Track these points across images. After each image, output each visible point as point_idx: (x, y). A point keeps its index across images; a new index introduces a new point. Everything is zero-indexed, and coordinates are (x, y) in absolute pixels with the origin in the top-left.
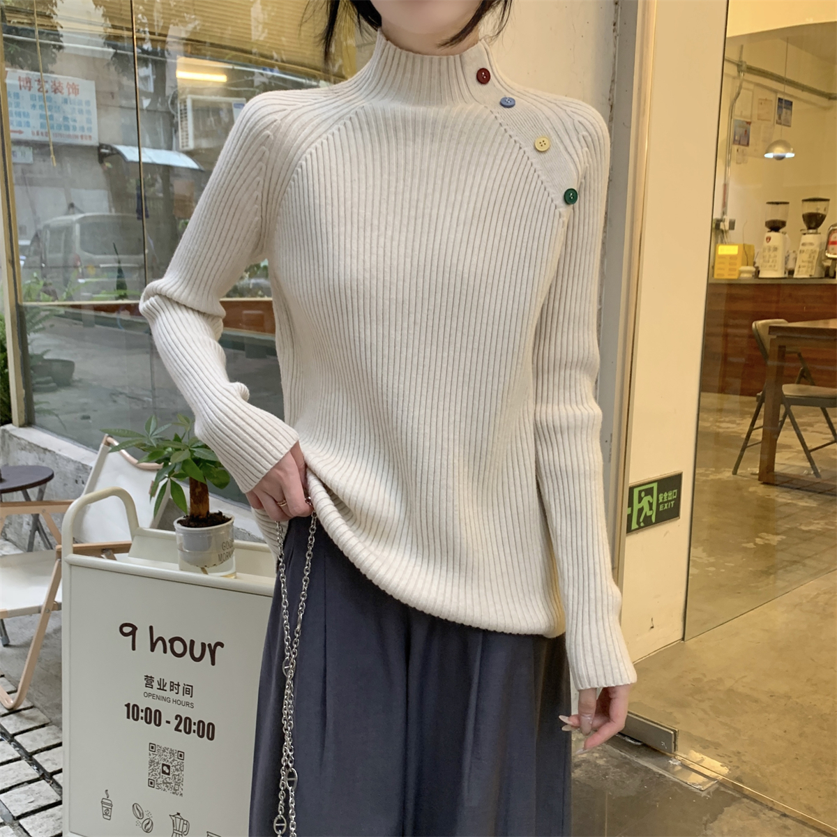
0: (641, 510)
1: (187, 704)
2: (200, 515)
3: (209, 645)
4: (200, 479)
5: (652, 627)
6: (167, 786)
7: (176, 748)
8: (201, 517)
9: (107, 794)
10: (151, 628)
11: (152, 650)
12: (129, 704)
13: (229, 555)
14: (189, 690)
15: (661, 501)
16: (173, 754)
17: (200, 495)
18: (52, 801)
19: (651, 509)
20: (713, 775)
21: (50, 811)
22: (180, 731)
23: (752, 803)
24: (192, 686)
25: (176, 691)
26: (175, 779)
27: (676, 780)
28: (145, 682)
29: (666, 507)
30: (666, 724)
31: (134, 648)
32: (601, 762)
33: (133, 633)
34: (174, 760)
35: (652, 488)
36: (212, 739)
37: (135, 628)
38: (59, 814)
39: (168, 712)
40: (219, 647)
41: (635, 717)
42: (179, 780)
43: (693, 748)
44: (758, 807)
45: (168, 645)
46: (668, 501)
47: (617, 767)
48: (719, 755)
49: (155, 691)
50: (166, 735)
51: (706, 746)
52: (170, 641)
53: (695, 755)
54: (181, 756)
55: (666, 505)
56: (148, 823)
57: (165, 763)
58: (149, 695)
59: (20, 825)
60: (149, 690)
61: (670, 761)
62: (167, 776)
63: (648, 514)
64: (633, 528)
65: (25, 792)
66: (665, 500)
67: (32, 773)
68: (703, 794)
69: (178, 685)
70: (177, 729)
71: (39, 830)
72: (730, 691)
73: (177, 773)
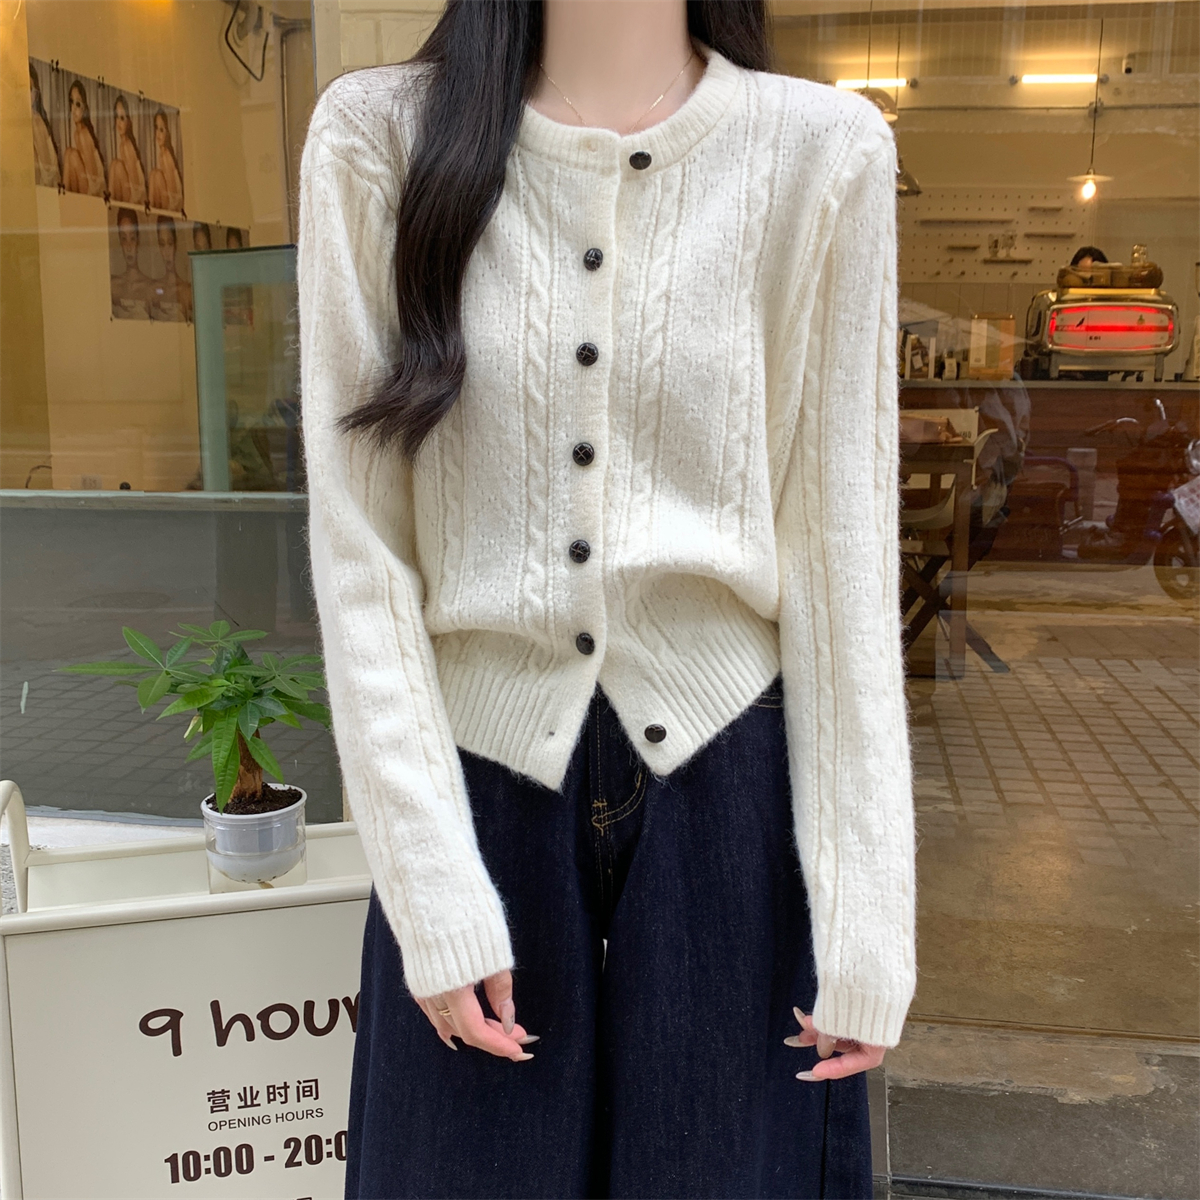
1: (309, 1113)
3: (347, 1001)
8: (254, 794)
10: (215, 1005)
12: (175, 1156)
14: (309, 1089)
22: (299, 1164)
24: (316, 1081)
25: (283, 1099)
28: (211, 1103)
33: (173, 1025)
37: (175, 1016)
39: (267, 1140)
45: (257, 1024)
49: (233, 1113)
50: (268, 1183)
52: (259, 1017)
58: (221, 1125)
60: (220, 1116)
69: (286, 1087)
70: (290, 1163)
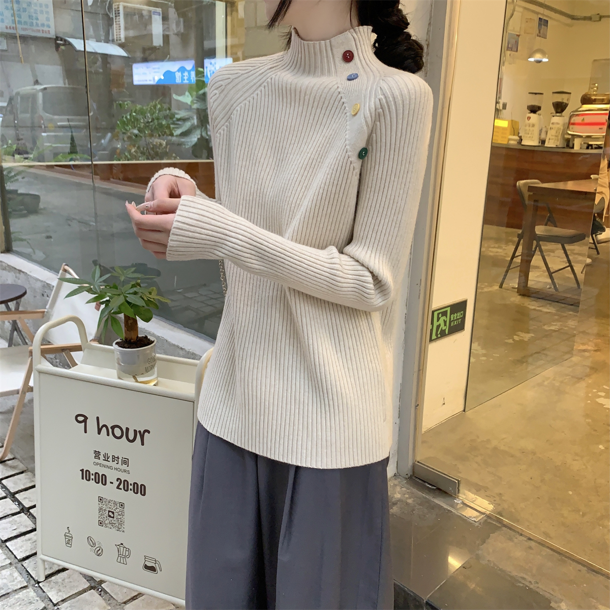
0: (438, 326)
1: (125, 471)
2: (132, 339)
3: (140, 432)
4: (131, 316)
5: (444, 404)
6: (113, 526)
7: (118, 500)
8: (132, 341)
9: (68, 530)
10: (98, 418)
11: (99, 433)
12: (83, 469)
13: (152, 367)
14: (126, 462)
15: (452, 319)
16: (116, 504)
17: (131, 325)
18: (30, 529)
19: (445, 325)
20: (483, 510)
21: (28, 536)
22: (121, 489)
23: (508, 530)
24: (128, 459)
25: (117, 462)
26: (118, 521)
27: (459, 514)
28: (94, 455)
29: (455, 323)
30: (453, 475)
31: (86, 432)
32: (410, 501)
33: (85, 421)
34: (117, 508)
35: (447, 311)
36: (144, 495)
37: (86, 418)
38: (35, 538)
39: (112, 476)
40: (146, 433)
41: (432, 470)
42: (121, 522)
43: (469, 491)
44: (513, 533)
45: (110, 430)
46: (457, 319)
47: (420, 505)
48: (487, 496)
49: (101, 461)
50: (111, 492)
51: (478, 489)
52: (111, 427)
53: (471, 496)
54: (122, 505)
55: (455, 322)
56: (99, 550)
57: (110, 510)
58: (97, 464)
59: (6, 546)
60: (97, 461)
61: (455, 501)
62: (112, 519)
63: (443, 329)
64: (433, 338)
65: (10, 522)
66: (455, 318)
67: (15, 508)
68: (477, 524)
69: (118, 458)
70: (118, 488)
71: (21, 550)
72: (495, 449)
73: (119, 517)
